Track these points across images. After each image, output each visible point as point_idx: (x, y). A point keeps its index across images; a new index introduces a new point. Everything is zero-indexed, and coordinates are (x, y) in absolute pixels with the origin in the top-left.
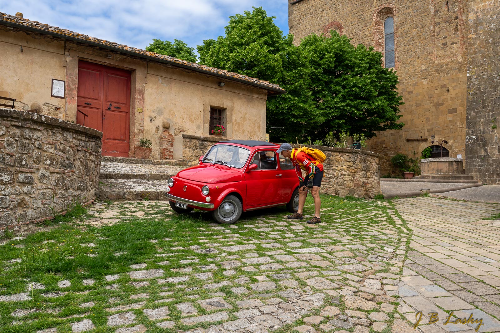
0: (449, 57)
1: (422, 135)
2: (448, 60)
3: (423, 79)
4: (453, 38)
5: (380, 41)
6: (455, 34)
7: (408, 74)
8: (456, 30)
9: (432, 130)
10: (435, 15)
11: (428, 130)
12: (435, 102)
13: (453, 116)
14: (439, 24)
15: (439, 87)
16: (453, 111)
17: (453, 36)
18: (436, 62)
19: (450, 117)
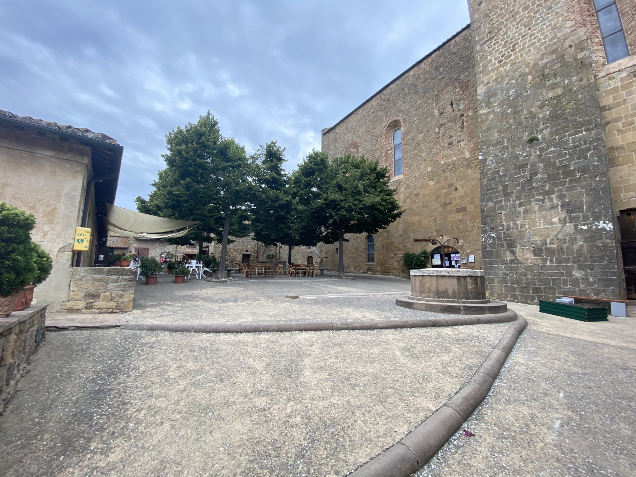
0: (455, 155)
1: (429, 235)
2: (454, 159)
3: (429, 180)
4: (459, 136)
5: (389, 152)
6: (461, 131)
7: (415, 177)
8: (462, 127)
9: (440, 230)
10: (440, 117)
11: (436, 230)
12: (442, 201)
13: (463, 215)
14: (444, 124)
15: (446, 186)
16: (462, 210)
17: (459, 134)
18: (442, 162)
19: (459, 216)
